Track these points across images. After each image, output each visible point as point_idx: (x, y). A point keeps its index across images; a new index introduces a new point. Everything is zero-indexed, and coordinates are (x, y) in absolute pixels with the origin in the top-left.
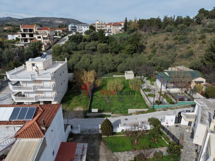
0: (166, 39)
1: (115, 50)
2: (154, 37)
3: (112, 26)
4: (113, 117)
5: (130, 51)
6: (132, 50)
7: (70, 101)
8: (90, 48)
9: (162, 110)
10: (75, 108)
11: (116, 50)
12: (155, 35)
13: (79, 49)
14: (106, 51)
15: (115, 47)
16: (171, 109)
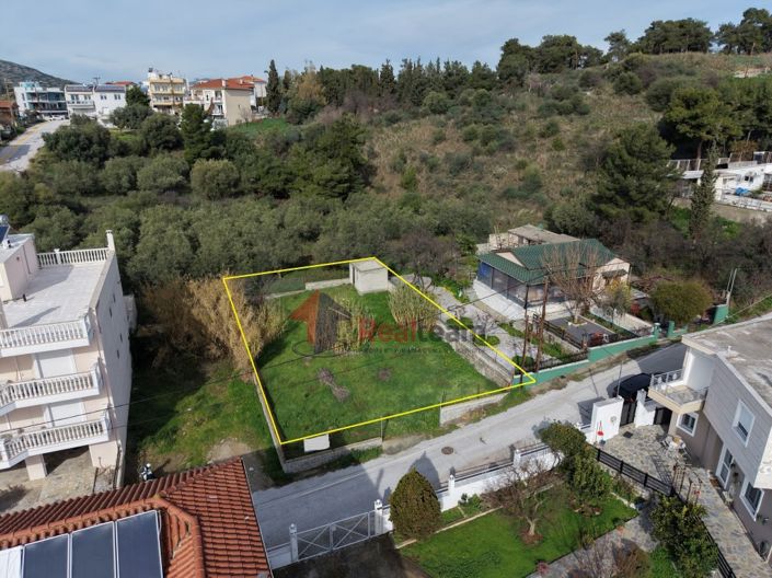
0: (439, 139)
1: (269, 185)
2: (396, 131)
3: (223, 92)
4: (392, 452)
5: (334, 187)
6: (340, 182)
7: (170, 425)
8: (159, 180)
9: (551, 388)
10: (209, 448)
11: (273, 185)
12: (396, 125)
13: (107, 187)
14: (233, 190)
15: (268, 173)
16: (577, 378)
